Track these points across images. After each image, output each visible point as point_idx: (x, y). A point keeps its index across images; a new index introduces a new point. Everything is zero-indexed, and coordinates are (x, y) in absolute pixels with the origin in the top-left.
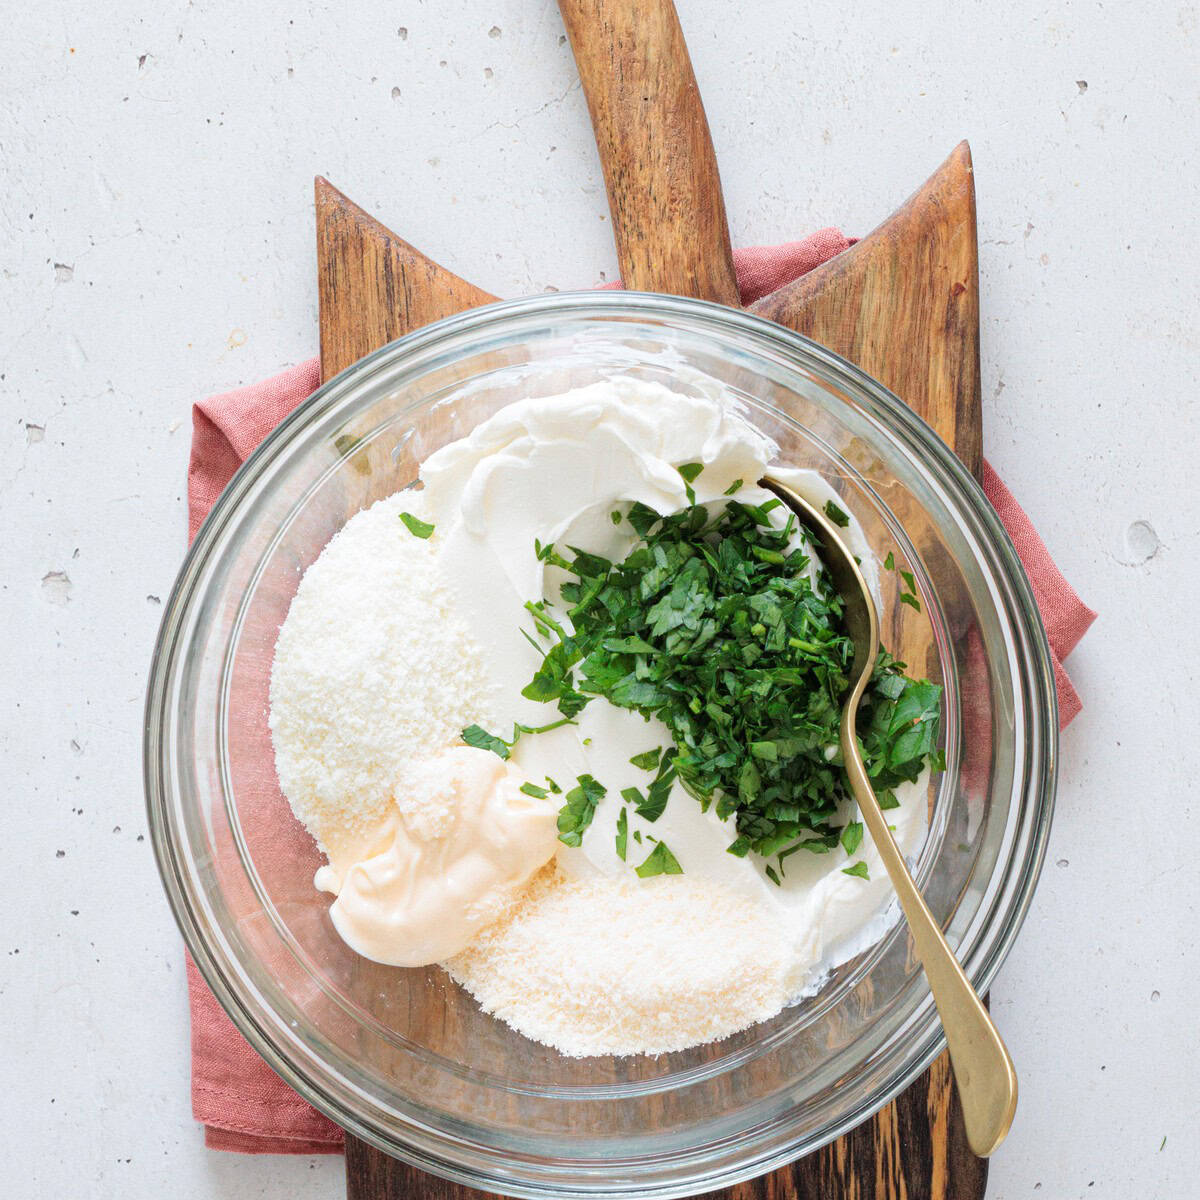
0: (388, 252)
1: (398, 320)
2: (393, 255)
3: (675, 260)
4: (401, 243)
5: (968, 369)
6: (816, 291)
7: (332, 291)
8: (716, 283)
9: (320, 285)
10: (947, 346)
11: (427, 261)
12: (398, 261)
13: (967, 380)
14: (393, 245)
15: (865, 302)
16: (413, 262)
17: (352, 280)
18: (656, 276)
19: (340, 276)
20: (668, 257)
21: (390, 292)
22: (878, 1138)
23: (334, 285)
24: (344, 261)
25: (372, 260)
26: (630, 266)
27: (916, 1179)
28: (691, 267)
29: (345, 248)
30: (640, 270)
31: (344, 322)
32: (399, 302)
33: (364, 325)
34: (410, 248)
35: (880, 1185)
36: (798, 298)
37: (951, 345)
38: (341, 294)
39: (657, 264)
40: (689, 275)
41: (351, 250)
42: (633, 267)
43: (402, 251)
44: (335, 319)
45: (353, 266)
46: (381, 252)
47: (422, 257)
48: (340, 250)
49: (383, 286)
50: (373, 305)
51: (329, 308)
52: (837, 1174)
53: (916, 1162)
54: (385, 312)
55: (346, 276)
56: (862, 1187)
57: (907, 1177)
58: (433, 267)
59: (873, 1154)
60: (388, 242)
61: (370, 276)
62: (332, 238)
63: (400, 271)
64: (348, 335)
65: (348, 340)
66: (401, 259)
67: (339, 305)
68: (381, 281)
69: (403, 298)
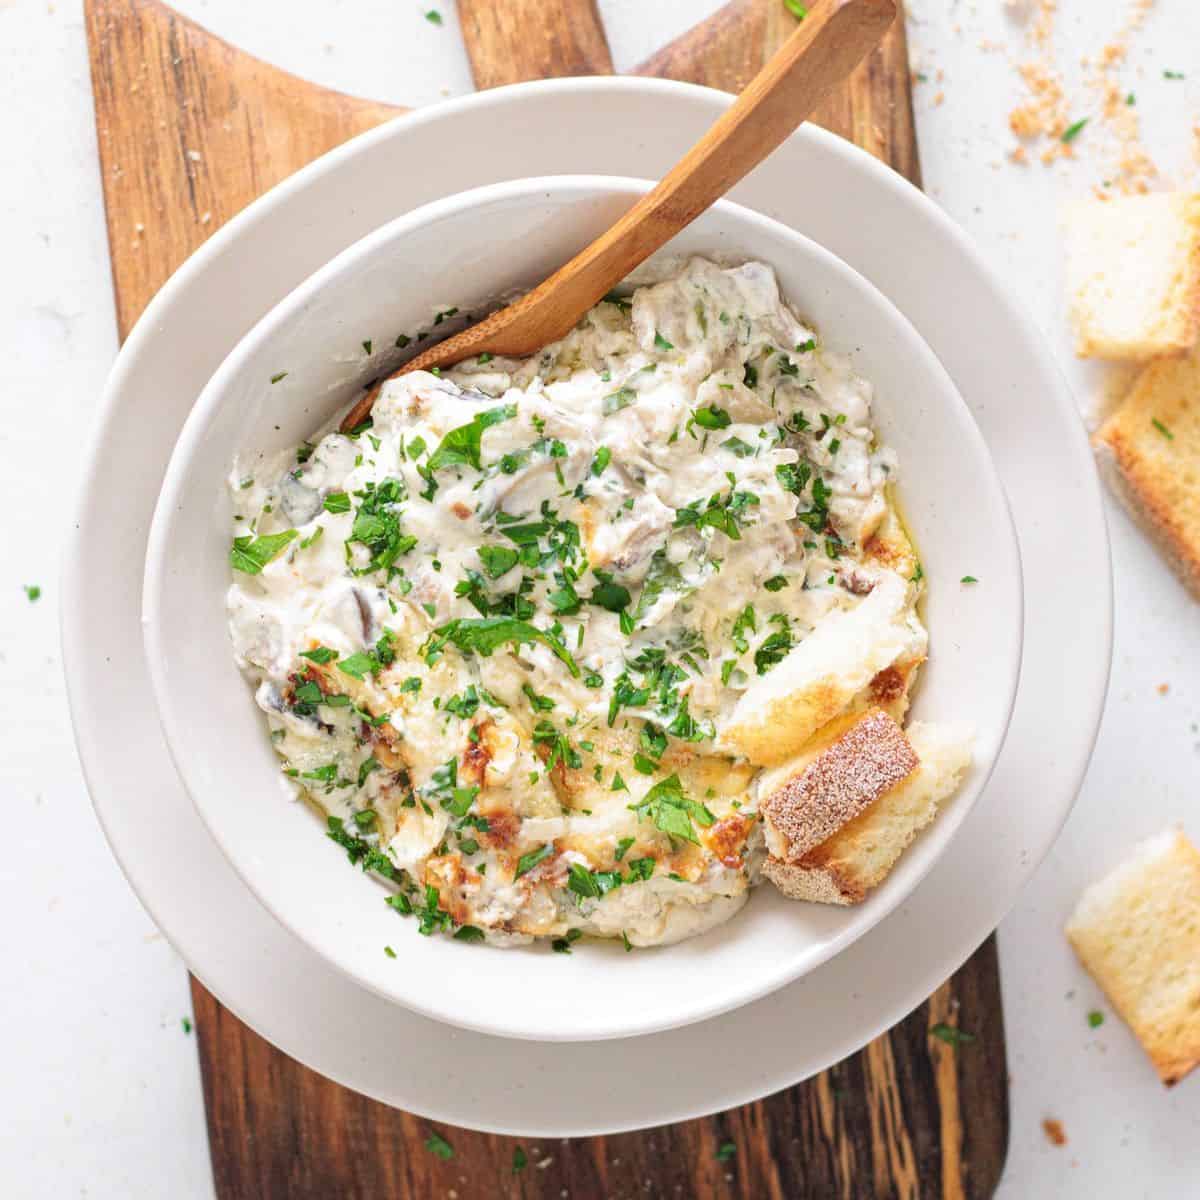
0: (173, 33)
1: (191, 117)
2: (180, 36)
3: (529, 18)
4: (187, 23)
5: (901, 126)
6: (707, 43)
7: (108, 86)
8: (583, 43)
9: (94, 81)
10: (873, 98)
11: (224, 44)
12: (187, 44)
13: (902, 140)
14: (179, 25)
15: (767, 52)
16: (205, 44)
17: (132, 68)
18: (507, 39)
19: (117, 69)
20: (521, 16)
21: (179, 81)
22: (871, 1088)
23: (110, 78)
24: (120, 48)
25: (154, 44)
26: (474, 31)
27: (923, 1137)
28: (550, 24)
29: (120, 33)
30: (487, 33)
31: (126, 124)
32: (192, 90)
33: (151, 127)
34: (200, 29)
35: (878, 1148)
36: (684, 54)
37: (878, 97)
38: (120, 90)
39: (508, 26)
40: (548, 35)
41: (128, 33)
42: (479, 31)
43: (189, 32)
44: (114, 121)
45: (131, 52)
46: (165, 36)
47: (216, 38)
48: (113, 35)
49: (170, 77)
50: (160, 102)
51: (105, 108)
52: (823, 1138)
53: (919, 1115)
54: (175, 108)
55: (124, 67)
56: (857, 1152)
57: (912, 1135)
58: (229, 49)
59: (866, 1110)
60: (172, 24)
61: (154, 68)
62: (103, 20)
63: (191, 55)
64: (132, 140)
65: (132, 145)
66: (191, 40)
67: (119, 104)
68: (166, 69)
69: (196, 89)
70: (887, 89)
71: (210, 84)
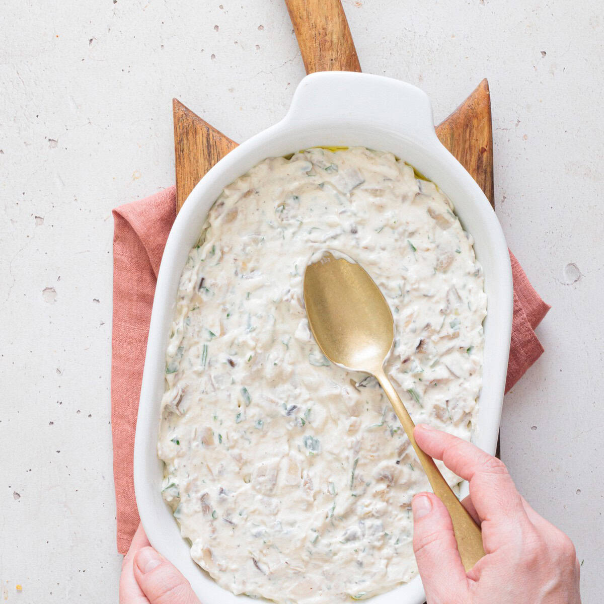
0: (208, 135)
2: (211, 136)
4: (214, 130)
7: (182, 153)
9: (176, 151)
10: (478, 178)
11: (227, 139)
12: (213, 139)
14: (211, 131)
16: (220, 139)
17: (191, 148)
19: (185, 147)
21: (209, 154)
23: (182, 151)
24: (187, 139)
25: (201, 138)
29: (187, 133)
31: (187, 169)
32: (214, 158)
33: (197, 170)
34: (219, 132)
37: (480, 177)
38: (186, 155)
41: (191, 134)
43: (215, 134)
44: (183, 167)
45: (191, 141)
46: (205, 135)
47: (225, 137)
48: (185, 134)
49: (206, 152)
50: (201, 160)
51: (180, 162)
54: (207, 164)
55: (188, 147)
60: (208, 131)
61: (200, 146)
62: (181, 128)
63: (214, 144)
64: (189, 175)
65: (189, 177)
66: (214, 138)
67: (185, 161)
68: (205, 148)
69: (216, 157)
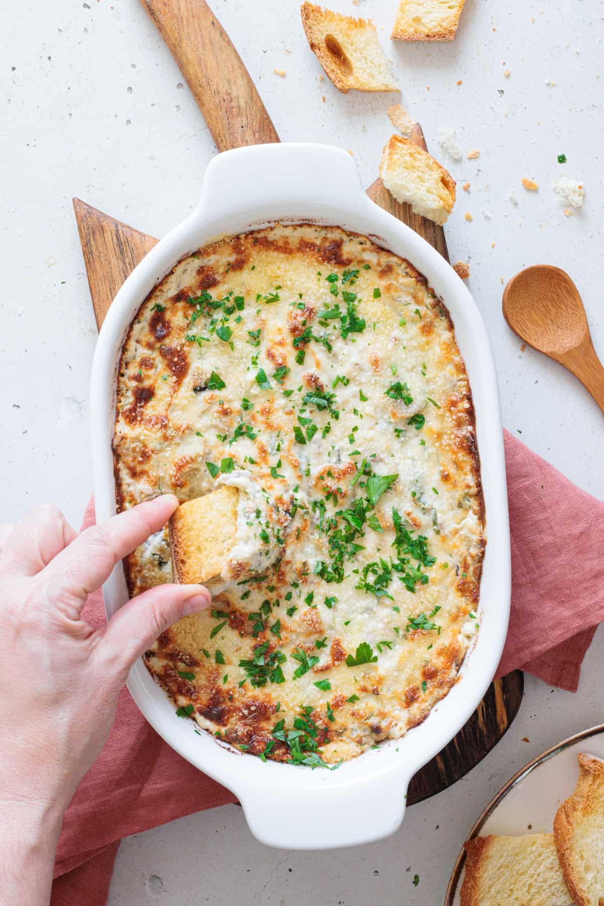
0: (117, 230)
1: (128, 266)
2: (120, 232)
4: (123, 226)
7: (91, 257)
9: (84, 254)
11: (140, 233)
12: (124, 235)
14: (119, 227)
16: (132, 234)
17: (101, 249)
19: (94, 248)
21: (122, 252)
23: (91, 253)
24: (95, 240)
25: (109, 237)
29: (94, 233)
31: (100, 273)
32: (128, 256)
33: (111, 272)
34: (129, 227)
37: (428, 231)
38: (96, 258)
41: (98, 233)
43: (124, 229)
44: (95, 271)
45: (100, 241)
46: (114, 233)
47: (136, 231)
48: (91, 233)
49: (117, 250)
50: (114, 261)
54: (121, 264)
55: (97, 247)
60: (117, 226)
61: (110, 245)
62: (86, 228)
63: (126, 240)
67: (96, 264)
68: (116, 247)
69: (130, 254)
70: (431, 228)
71: (135, 252)
